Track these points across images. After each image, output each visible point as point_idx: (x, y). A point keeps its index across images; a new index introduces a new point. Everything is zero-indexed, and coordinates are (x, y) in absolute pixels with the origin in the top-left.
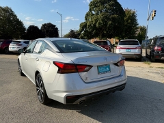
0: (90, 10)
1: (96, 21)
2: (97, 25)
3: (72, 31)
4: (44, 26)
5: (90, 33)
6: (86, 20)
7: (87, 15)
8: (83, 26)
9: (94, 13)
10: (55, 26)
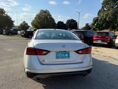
0: (103, 7)
1: (107, 15)
2: (107, 19)
3: (87, 24)
4: (68, 21)
5: (102, 25)
6: (99, 15)
7: (100, 11)
8: (96, 20)
9: (105, 9)
10: (75, 21)
